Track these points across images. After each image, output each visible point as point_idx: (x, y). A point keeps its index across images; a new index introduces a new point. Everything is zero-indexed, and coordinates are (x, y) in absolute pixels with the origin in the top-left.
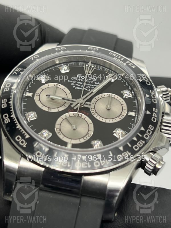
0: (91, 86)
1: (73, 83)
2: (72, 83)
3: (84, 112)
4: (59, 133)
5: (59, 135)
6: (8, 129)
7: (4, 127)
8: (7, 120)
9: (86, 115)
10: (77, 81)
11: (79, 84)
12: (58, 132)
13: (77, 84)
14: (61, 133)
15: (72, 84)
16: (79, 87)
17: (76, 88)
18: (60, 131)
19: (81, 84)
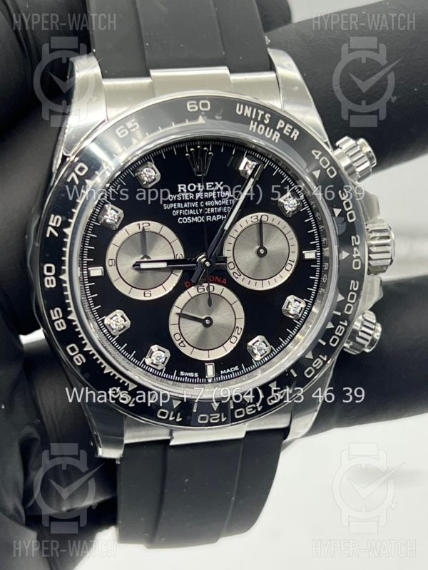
0: (214, 207)
1: (176, 210)
2: (173, 209)
3: (217, 278)
4: (182, 344)
5: (183, 350)
6: (87, 375)
7: (78, 372)
8: (79, 359)
9: (223, 285)
10: (183, 202)
11: (189, 208)
12: (180, 341)
13: (184, 209)
14: (184, 342)
15: (175, 213)
16: (192, 216)
17: (185, 220)
18: (182, 339)
19: (192, 208)
